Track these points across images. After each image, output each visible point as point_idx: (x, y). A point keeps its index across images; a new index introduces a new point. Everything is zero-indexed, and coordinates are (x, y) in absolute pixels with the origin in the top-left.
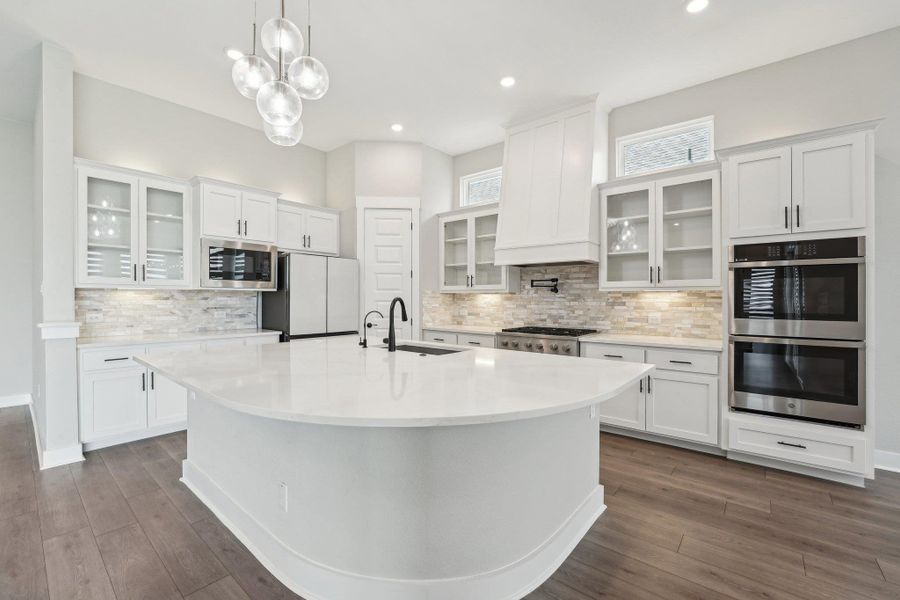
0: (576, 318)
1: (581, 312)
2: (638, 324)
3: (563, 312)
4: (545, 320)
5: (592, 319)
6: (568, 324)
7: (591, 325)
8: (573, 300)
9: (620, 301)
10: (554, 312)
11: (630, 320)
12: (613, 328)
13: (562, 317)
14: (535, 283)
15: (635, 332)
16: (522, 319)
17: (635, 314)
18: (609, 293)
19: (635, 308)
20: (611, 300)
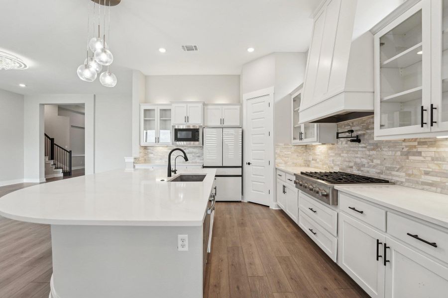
0: (374, 167)
1: (378, 162)
2: (438, 179)
3: (365, 161)
4: (352, 167)
5: (388, 169)
6: (368, 172)
7: (386, 174)
8: (373, 150)
9: (415, 150)
10: (358, 160)
11: (427, 173)
12: (407, 180)
13: (363, 166)
14: (340, 135)
15: (434, 189)
16: (338, 165)
17: (433, 167)
18: (404, 140)
19: (433, 160)
20: (405, 150)
